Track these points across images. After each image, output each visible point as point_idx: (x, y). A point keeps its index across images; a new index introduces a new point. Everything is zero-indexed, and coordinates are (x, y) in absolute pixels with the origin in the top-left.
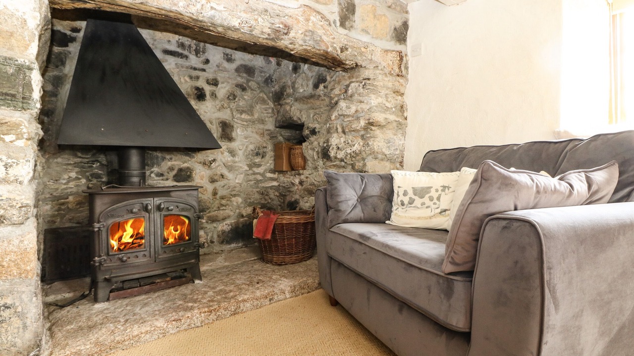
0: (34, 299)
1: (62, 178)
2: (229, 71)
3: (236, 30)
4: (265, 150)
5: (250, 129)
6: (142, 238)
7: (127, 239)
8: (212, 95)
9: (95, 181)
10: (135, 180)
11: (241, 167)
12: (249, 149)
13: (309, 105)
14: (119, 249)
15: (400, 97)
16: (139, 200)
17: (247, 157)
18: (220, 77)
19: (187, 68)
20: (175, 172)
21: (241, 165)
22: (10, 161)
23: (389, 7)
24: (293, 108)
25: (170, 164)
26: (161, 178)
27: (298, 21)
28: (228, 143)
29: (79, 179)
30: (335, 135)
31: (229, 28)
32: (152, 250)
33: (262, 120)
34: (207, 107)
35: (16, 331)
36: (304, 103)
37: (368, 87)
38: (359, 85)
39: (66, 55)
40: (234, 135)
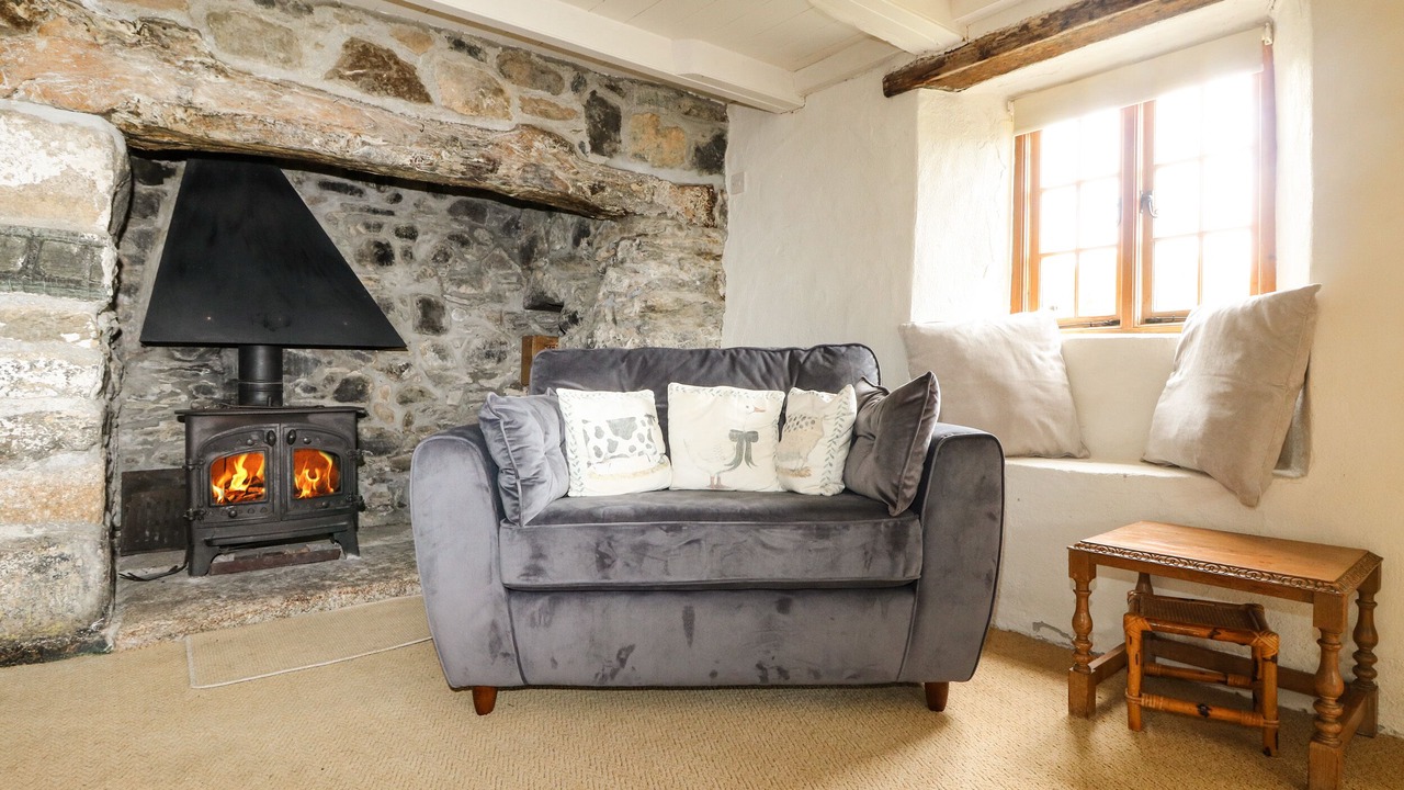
0: (100, 551)
1: (150, 392)
2: (436, 213)
3: (408, 169)
4: (503, 348)
5: (475, 312)
6: (261, 485)
7: (238, 485)
8: (405, 255)
9: (202, 398)
10: (261, 397)
11: (457, 378)
12: (472, 347)
13: (571, 272)
14: (226, 500)
15: (712, 262)
16: (257, 426)
17: (470, 359)
18: (420, 223)
19: (361, 210)
20: (336, 386)
21: (456, 374)
22: (72, 367)
23: (686, 114)
24: (547, 276)
25: (327, 371)
26: (312, 395)
27: (510, 151)
28: (434, 337)
29: (178, 394)
30: (602, 325)
31: (396, 168)
32: (276, 502)
33: (499, 295)
34: (395, 275)
35: (74, 591)
36: (563, 269)
37: (645, 248)
38: (631, 245)
39: (159, 197)
40: (444, 322)
